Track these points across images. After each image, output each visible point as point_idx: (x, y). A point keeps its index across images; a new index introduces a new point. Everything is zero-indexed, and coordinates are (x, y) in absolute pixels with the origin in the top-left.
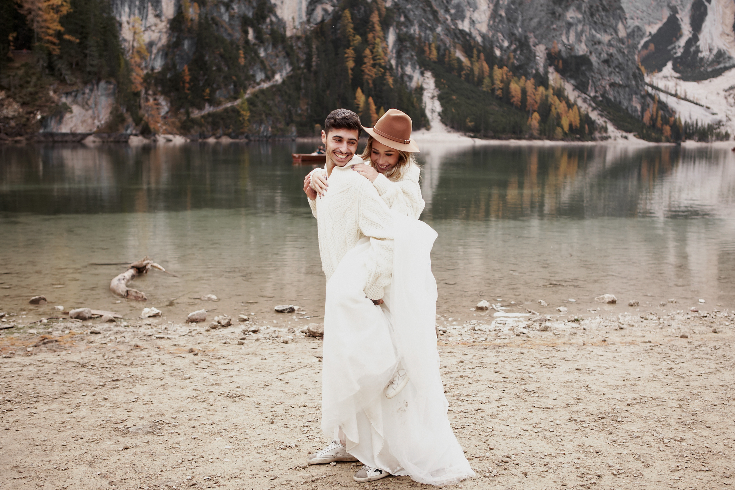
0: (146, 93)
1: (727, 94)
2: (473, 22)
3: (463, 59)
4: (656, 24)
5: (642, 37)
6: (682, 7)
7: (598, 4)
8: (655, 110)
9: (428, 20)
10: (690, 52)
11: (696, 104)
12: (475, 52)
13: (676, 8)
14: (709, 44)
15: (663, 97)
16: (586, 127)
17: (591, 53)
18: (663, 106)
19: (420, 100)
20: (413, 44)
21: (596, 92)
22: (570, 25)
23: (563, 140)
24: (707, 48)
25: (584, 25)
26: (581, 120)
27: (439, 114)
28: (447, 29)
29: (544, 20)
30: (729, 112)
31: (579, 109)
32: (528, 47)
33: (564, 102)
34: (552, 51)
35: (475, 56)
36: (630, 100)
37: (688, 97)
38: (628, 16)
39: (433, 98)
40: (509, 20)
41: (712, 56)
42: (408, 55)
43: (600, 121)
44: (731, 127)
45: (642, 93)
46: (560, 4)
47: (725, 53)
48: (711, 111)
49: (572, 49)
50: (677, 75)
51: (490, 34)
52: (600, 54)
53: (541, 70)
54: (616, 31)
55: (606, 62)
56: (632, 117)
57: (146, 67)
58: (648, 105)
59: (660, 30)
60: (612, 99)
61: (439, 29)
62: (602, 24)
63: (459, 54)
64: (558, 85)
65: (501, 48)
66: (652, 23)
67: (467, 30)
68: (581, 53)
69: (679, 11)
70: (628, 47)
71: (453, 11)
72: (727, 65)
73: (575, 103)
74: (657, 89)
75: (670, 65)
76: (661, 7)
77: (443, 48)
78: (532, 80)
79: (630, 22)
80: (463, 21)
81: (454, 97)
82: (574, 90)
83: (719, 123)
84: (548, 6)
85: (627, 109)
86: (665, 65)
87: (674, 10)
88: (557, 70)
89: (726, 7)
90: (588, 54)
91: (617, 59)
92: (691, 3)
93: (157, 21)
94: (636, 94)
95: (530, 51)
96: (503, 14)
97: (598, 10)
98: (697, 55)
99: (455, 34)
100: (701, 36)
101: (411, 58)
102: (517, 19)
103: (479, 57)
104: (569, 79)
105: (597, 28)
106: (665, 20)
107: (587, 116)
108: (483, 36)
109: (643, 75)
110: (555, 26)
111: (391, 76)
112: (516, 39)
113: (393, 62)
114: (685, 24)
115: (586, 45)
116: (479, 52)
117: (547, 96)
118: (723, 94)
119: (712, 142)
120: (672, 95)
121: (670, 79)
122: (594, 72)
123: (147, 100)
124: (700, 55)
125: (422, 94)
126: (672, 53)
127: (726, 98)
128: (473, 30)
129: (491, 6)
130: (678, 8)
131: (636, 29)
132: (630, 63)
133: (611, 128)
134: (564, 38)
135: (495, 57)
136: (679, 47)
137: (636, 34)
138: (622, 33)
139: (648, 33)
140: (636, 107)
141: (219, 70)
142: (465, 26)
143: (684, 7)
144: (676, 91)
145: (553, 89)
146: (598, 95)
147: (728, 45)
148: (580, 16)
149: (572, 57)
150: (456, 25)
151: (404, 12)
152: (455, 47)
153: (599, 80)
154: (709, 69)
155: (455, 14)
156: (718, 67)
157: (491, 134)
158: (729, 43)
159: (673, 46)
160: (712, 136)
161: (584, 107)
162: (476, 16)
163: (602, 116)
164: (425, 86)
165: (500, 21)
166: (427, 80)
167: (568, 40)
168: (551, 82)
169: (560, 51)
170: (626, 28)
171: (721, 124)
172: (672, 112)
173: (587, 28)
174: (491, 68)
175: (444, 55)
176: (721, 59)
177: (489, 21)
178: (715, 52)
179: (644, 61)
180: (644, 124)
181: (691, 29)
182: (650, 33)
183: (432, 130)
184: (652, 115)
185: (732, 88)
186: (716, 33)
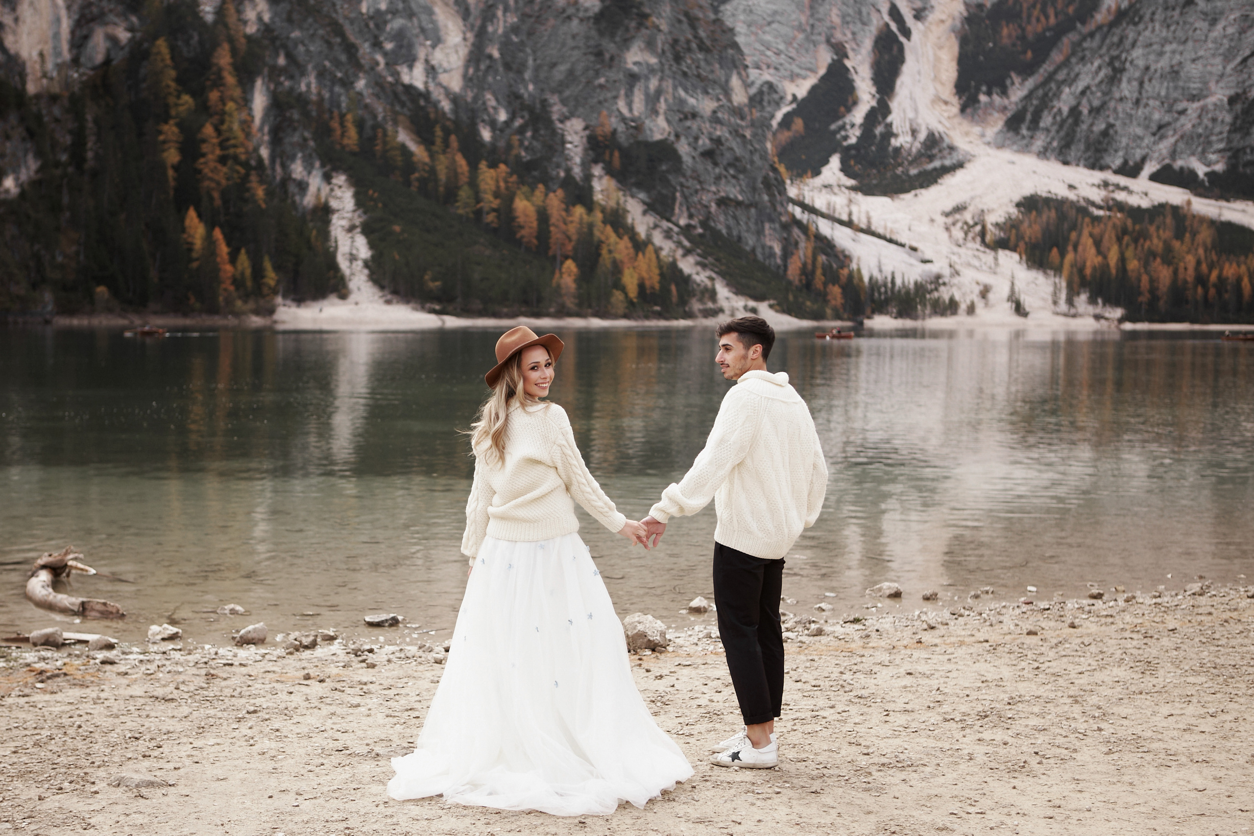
1: (950, 220)
2: (431, 70)
3: (413, 147)
4: (805, 78)
5: (778, 104)
6: (855, 46)
7: (690, 37)
8: (809, 253)
9: (337, 63)
10: (875, 136)
11: (891, 241)
12: (439, 132)
13: (844, 47)
14: (911, 121)
15: (825, 227)
16: (673, 288)
17: (677, 136)
18: (825, 245)
19: (325, 233)
20: (306, 114)
21: (691, 216)
22: (633, 78)
23: (626, 316)
24: (907, 128)
25: (661, 79)
26: (662, 275)
27: (366, 264)
28: (378, 84)
29: (580, 67)
30: (955, 258)
31: (658, 250)
32: (549, 123)
33: (626, 238)
34: (599, 131)
35: (438, 141)
36: (760, 233)
37: (873, 228)
38: (749, 61)
39: (351, 229)
40: (508, 67)
41: (917, 145)
42: (296, 138)
43: (701, 277)
44: (959, 288)
45: (784, 219)
46: (612, 35)
47: (941, 138)
48: (919, 254)
49: (639, 128)
50: (851, 182)
51: (469, 96)
52: (696, 139)
53: (577, 171)
54: (727, 91)
55: (709, 155)
56: (764, 268)
58: (797, 244)
59: (814, 90)
60: (724, 231)
61: (361, 84)
62: (699, 76)
63: (404, 137)
64: (612, 204)
65: (493, 124)
66: (798, 75)
67: (419, 84)
68: (658, 137)
69: (851, 54)
70: (753, 124)
71: (389, 46)
72: (948, 162)
73: (649, 241)
74: (812, 210)
75: (835, 161)
76: (815, 44)
77: (370, 123)
78: (560, 193)
79: (753, 73)
80: (411, 67)
81: (397, 228)
82: (645, 213)
83: (937, 280)
84: (588, 38)
85: (753, 250)
86: (826, 162)
87: (840, 51)
88: (610, 171)
89: (941, 48)
90: (672, 138)
91: (731, 149)
92: (873, 38)
94: (771, 220)
95: (554, 132)
96: (496, 54)
97: (689, 50)
98: (889, 144)
99: (396, 94)
100: (894, 105)
101: (303, 145)
102: (523, 65)
103: (446, 144)
104: (634, 190)
105: (689, 84)
106: (822, 71)
107: (674, 265)
108: (455, 99)
109: (783, 183)
110: (602, 80)
111: (261, 182)
112: (524, 107)
113: (264, 152)
114: (863, 80)
115: (668, 121)
116: (447, 132)
117: (591, 226)
118: (941, 220)
119: (924, 319)
120: (841, 223)
121: (836, 190)
122: (684, 176)
124: (895, 142)
125: (327, 222)
126: (838, 136)
127: (947, 229)
128: (432, 87)
129: (470, 35)
130: (847, 46)
131: (765, 89)
132: (756, 158)
133: (723, 291)
134: (621, 105)
135: (481, 143)
136: (853, 126)
137: (766, 98)
138: (739, 97)
139: (789, 98)
140: (771, 248)
142: (416, 77)
143: (858, 45)
144: (850, 214)
145: (603, 210)
146: (693, 222)
147: (947, 124)
148: (653, 61)
149: (638, 143)
150: (396, 75)
151: (284, 46)
152: (396, 123)
153: (696, 191)
154: (913, 171)
155: (393, 51)
156: (930, 167)
157: (477, 305)
158: (949, 118)
159: (840, 123)
160: (924, 305)
161: (667, 247)
162: (438, 57)
163: (704, 266)
164: (334, 204)
165: (489, 67)
166: (338, 192)
167: (631, 110)
168: (598, 197)
169: (614, 132)
170: (747, 85)
171: (941, 281)
172: (844, 258)
173: (668, 84)
174: (474, 166)
175: (373, 139)
176: (935, 151)
177: (466, 67)
178: (922, 136)
179: (784, 153)
180: (790, 283)
181: (873, 90)
182: (795, 97)
183: (353, 298)
184: (805, 265)
185: (959, 209)
186: (924, 99)
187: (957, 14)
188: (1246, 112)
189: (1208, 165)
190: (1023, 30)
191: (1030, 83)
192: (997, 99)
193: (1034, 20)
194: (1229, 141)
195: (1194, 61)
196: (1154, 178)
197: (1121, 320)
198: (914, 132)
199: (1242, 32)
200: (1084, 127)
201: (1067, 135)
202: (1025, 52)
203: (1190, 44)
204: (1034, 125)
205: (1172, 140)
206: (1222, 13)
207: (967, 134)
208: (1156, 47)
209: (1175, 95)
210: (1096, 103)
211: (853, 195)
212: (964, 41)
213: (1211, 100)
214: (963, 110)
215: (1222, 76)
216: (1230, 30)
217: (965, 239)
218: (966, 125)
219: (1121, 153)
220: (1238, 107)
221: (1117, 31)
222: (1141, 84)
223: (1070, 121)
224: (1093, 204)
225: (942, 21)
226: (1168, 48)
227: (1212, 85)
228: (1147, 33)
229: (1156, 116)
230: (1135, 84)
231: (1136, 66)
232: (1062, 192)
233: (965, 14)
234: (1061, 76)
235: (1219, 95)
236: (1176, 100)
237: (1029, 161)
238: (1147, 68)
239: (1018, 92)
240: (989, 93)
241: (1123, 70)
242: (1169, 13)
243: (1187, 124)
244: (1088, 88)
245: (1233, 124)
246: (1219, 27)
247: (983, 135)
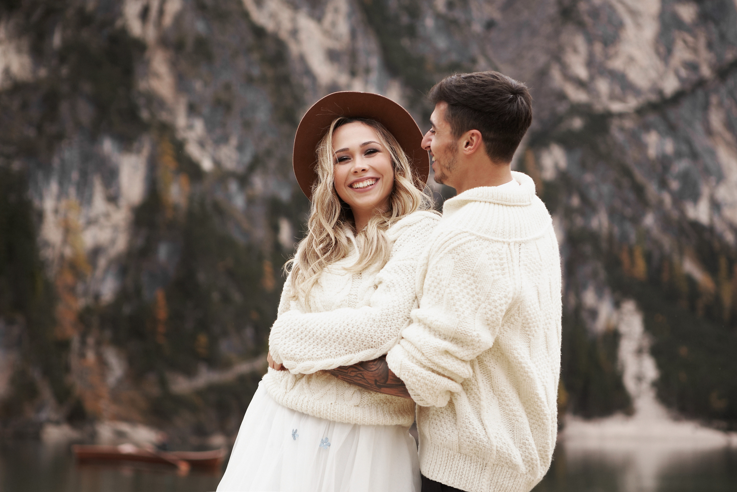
0: (83, 343)
2: (716, 205)
3: (699, 276)
9: (626, 202)
12: (723, 263)
19: (613, 357)
20: (597, 248)
27: (654, 385)
28: (665, 220)
35: (723, 269)
39: (639, 352)
42: (588, 269)
57: (85, 294)
61: (649, 220)
63: (690, 267)
67: (704, 219)
71: (675, 185)
77: (657, 255)
80: (695, 203)
81: (685, 351)
93: (110, 208)
99: (681, 230)
101: (595, 275)
103: (731, 272)
116: (731, 262)
123: (82, 356)
128: (716, 222)
141: (226, 299)
142: (700, 213)
150: (682, 211)
151: (578, 189)
152: (681, 253)
155: (679, 190)
162: (722, 193)
164: (623, 328)
166: (627, 319)
175: (660, 270)
183: (639, 416)
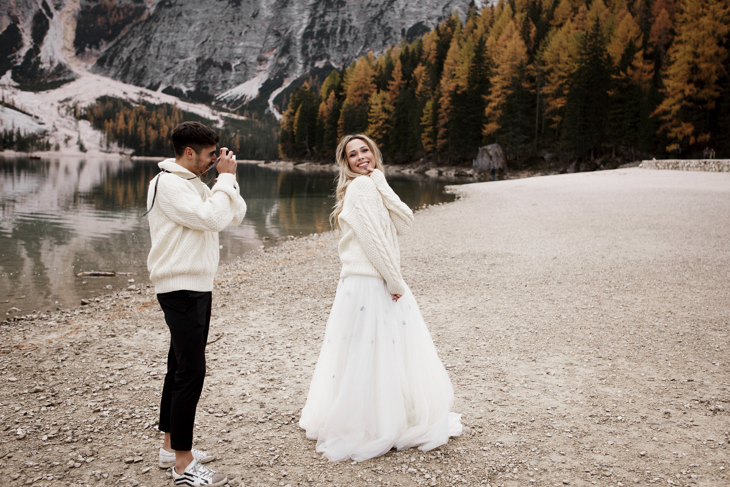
1: (61, 105)
6: (23, 18)
10: (31, 63)
13: (18, 19)
14: (50, 57)
24: (48, 60)
41: (53, 69)
47: (65, 66)
48: (39, 120)
50: (16, 84)
69: (21, 22)
72: (67, 78)
75: (9, 74)
76: (2, 15)
83: (44, 133)
86: (6, 72)
87: (15, 20)
89: (68, 24)
92: (33, 16)
98: (38, 67)
100: (42, 49)
106: (5, 28)
114: (27, 35)
118: (57, 104)
119: (32, 152)
121: (7, 87)
124: (41, 67)
126: (12, 61)
127: (59, 109)
130: (19, 18)
136: (20, 57)
143: (25, 18)
147: (69, 60)
154: (49, 81)
156: (57, 79)
158: (70, 57)
159: (13, 55)
171: (47, 134)
176: (61, 72)
178: (56, 64)
181: (32, 41)
185: (67, 100)
186: (58, 47)
187: (76, 9)
188: (203, 65)
189: (188, 87)
190: (108, 20)
191: (111, 44)
192: (94, 50)
193: (113, 16)
194: (197, 78)
195: (182, 41)
196: (164, 91)
197: (132, 155)
198: (51, 63)
199: (202, 30)
200: (133, 66)
201: (125, 69)
202: (108, 30)
203: (180, 34)
204: (110, 64)
205: (172, 75)
206: (194, 21)
207: (79, 65)
208: (165, 33)
209: (174, 55)
210: (139, 56)
211: (15, 90)
212: (79, 22)
213: (189, 59)
214: (77, 54)
215: (193, 49)
216: (197, 29)
217: (66, 114)
218: (78, 62)
219: (150, 80)
220: (200, 63)
221: (149, 24)
222: (159, 49)
223: (127, 63)
224: (133, 101)
225: (69, 12)
226: (170, 34)
227: (190, 52)
228: (162, 26)
229: (166, 64)
230: (156, 49)
231: (157, 41)
232: (119, 94)
233: (81, 10)
234: (123, 42)
235: (192, 57)
236: (174, 58)
237: (107, 80)
238: (161, 42)
239: (104, 48)
240: (90, 47)
241: (150, 42)
242: (171, 19)
243: (179, 68)
244: (135, 49)
245: (198, 70)
246: (193, 27)
247: (86, 67)
